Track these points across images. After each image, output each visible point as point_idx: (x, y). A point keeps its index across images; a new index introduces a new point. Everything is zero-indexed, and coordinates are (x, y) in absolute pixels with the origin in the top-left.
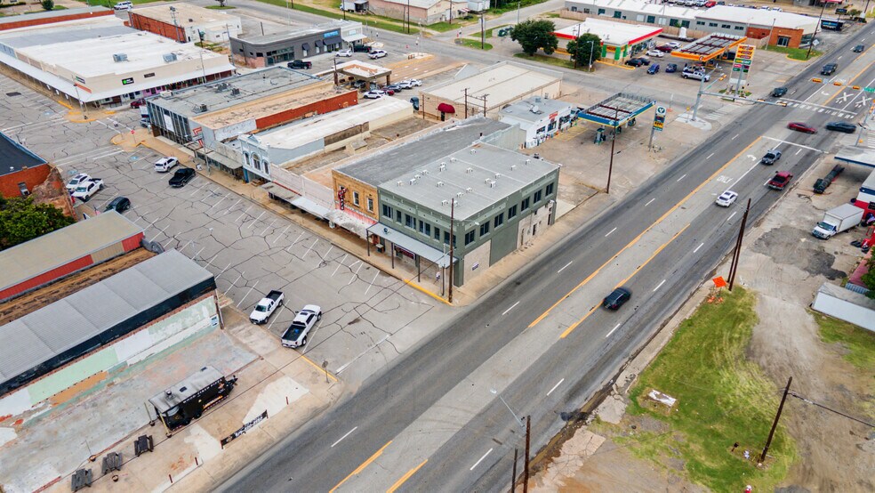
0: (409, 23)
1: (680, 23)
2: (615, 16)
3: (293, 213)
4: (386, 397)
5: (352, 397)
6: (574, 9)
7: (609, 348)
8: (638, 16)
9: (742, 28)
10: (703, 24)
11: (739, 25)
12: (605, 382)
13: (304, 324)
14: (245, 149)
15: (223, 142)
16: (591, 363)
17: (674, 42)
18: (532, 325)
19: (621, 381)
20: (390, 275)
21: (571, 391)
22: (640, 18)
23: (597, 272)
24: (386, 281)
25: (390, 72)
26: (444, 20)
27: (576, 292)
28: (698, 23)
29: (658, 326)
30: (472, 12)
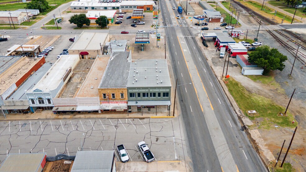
0: (13, 25)
1: (116, 8)
2: (92, 9)
3: (75, 115)
4: (202, 156)
5: (192, 163)
6: (75, 8)
7: (225, 106)
8: (101, 8)
9: (135, 7)
10: (127, 7)
11: (135, 6)
12: (236, 116)
13: (149, 150)
14: (30, 97)
15: (6, 99)
16: (227, 113)
17: (121, 14)
18: (203, 111)
19: (239, 114)
20: (144, 118)
21: (234, 123)
22: (102, 8)
23: (195, 88)
24: (145, 120)
25: (39, 46)
26: (25, 21)
27: (198, 96)
28: (122, 7)
29: (225, 95)
30: (34, 16)
